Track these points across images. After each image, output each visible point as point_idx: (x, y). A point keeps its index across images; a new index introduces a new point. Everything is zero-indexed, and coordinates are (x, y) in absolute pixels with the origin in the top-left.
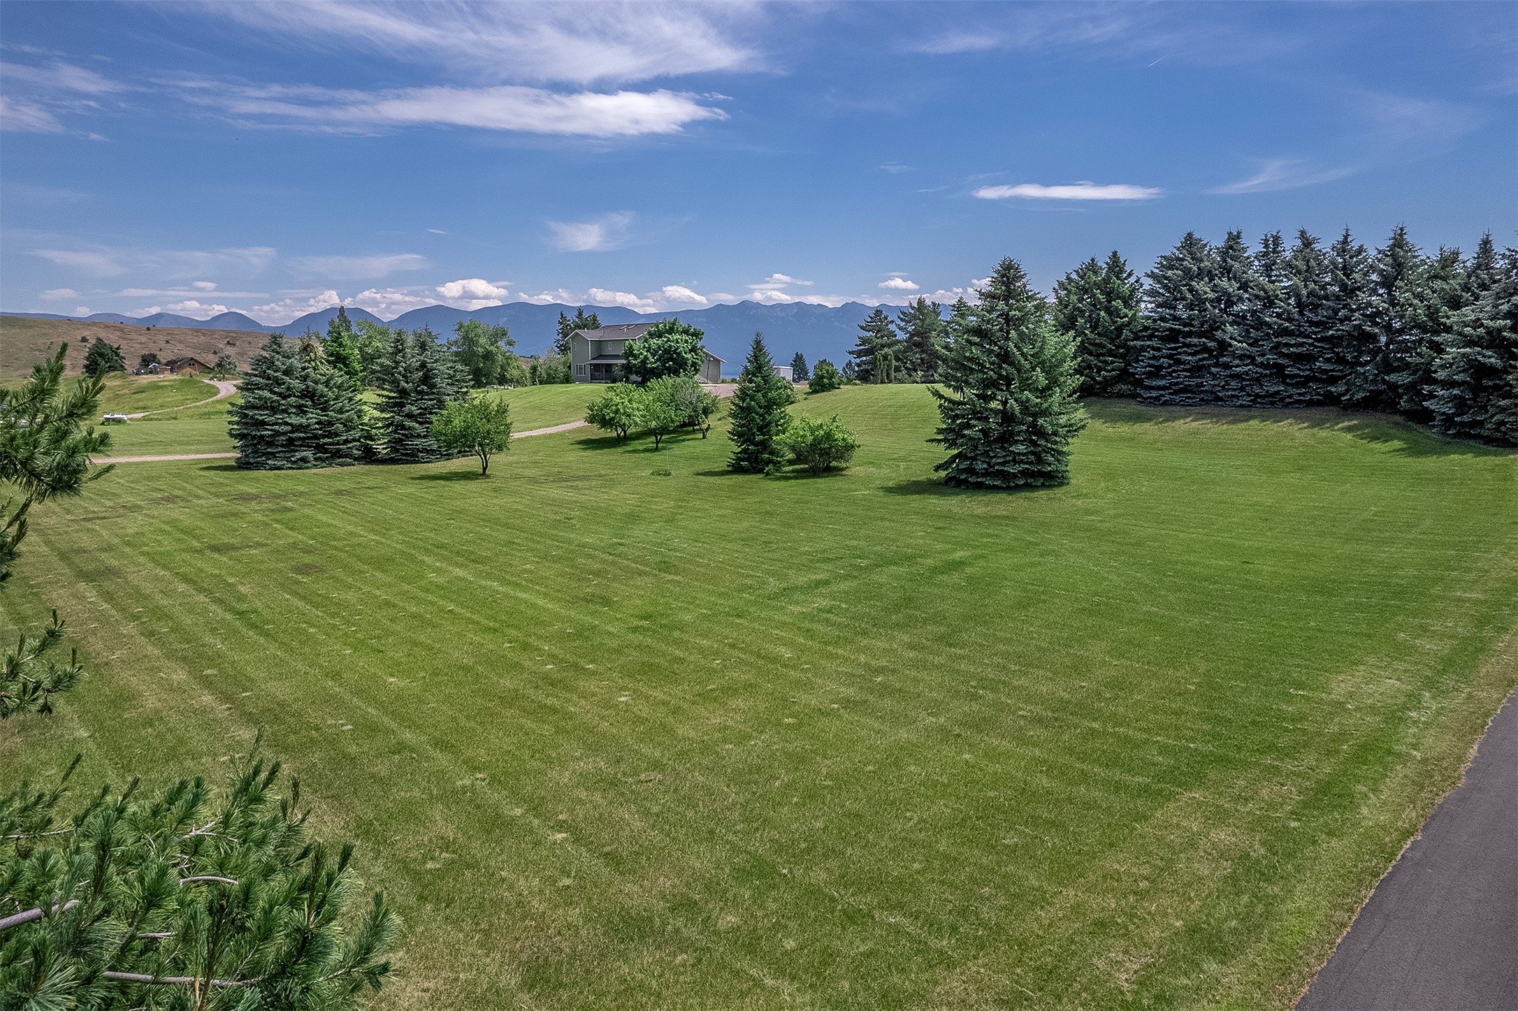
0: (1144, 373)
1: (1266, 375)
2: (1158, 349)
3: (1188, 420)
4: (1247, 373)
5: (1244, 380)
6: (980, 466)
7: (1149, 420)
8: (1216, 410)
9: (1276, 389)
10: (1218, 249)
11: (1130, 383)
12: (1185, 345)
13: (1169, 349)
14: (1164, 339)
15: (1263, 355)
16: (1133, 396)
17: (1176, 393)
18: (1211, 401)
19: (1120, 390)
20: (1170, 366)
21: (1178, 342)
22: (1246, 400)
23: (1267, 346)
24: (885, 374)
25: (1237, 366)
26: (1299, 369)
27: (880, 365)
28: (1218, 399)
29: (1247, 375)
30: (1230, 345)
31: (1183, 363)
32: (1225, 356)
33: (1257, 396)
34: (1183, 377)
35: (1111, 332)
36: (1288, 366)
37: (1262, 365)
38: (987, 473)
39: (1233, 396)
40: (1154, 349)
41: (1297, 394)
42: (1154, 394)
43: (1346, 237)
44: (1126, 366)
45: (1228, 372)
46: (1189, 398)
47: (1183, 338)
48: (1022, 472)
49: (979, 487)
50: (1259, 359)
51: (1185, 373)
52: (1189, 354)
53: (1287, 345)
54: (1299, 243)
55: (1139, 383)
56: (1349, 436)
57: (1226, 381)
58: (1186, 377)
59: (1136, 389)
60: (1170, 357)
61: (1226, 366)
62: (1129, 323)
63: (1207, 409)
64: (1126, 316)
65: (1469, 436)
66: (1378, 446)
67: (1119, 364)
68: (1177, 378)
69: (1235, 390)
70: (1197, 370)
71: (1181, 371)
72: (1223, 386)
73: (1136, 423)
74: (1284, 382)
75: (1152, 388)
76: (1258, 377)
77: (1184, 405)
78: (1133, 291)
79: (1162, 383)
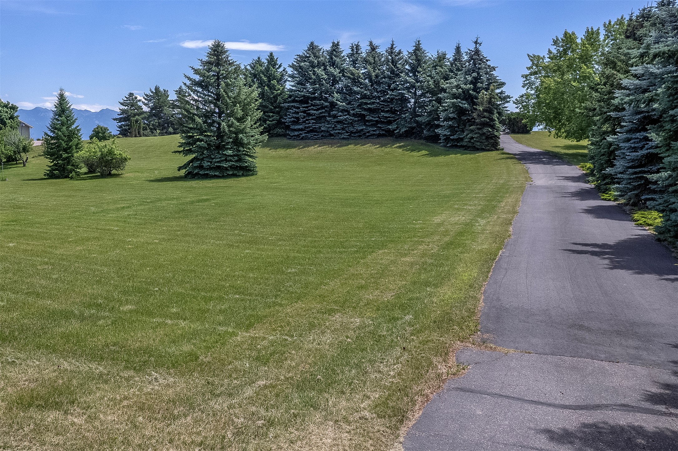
0: (290, 122)
1: (355, 121)
2: (298, 108)
3: (316, 146)
4: (346, 120)
5: (344, 124)
6: (206, 164)
7: (295, 147)
8: (330, 141)
9: (361, 128)
10: (327, 51)
11: (283, 128)
12: (312, 105)
13: (304, 107)
14: (301, 102)
15: (354, 110)
16: (285, 135)
17: (308, 132)
18: (327, 136)
19: (277, 132)
20: (304, 117)
21: (308, 103)
22: (345, 135)
23: (356, 104)
24: (137, 131)
25: (340, 116)
26: (373, 117)
27: (134, 125)
28: (331, 135)
29: (346, 121)
30: (337, 104)
31: (312, 115)
32: (333, 111)
33: (352, 132)
34: (311, 124)
35: (271, 99)
36: (367, 115)
37: (354, 115)
38: (210, 169)
39: (339, 133)
40: (295, 107)
41: (372, 130)
42: (296, 133)
43: (392, 45)
44: (280, 118)
45: (336, 120)
46: (315, 135)
47: (311, 101)
48: (231, 167)
49: (206, 177)
50: (352, 112)
51: (313, 121)
52: (315, 110)
53: (366, 104)
54: (369, 48)
55: (288, 128)
56: (400, 150)
57: (335, 125)
58: (313, 123)
59: (286, 131)
60: (304, 112)
61: (335, 116)
62: (281, 94)
63: (325, 141)
64: (279, 90)
65: (456, 146)
66: (415, 154)
67: (276, 117)
68: (309, 124)
69: (339, 130)
70: (319, 119)
71: (310, 120)
72: (333, 128)
73: (288, 149)
74: (365, 125)
75: (295, 130)
76: (352, 122)
77: (312, 139)
78: (282, 75)
79: (301, 127)
